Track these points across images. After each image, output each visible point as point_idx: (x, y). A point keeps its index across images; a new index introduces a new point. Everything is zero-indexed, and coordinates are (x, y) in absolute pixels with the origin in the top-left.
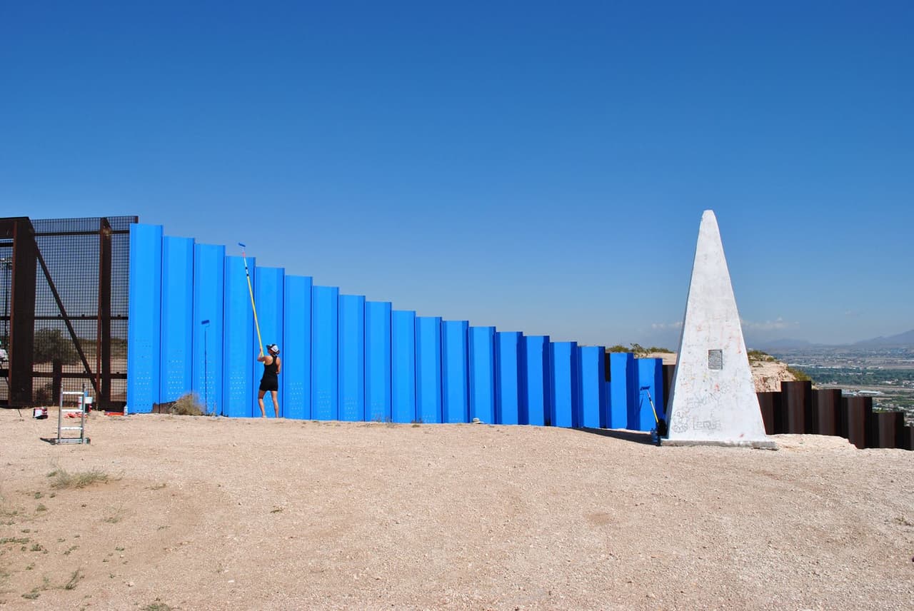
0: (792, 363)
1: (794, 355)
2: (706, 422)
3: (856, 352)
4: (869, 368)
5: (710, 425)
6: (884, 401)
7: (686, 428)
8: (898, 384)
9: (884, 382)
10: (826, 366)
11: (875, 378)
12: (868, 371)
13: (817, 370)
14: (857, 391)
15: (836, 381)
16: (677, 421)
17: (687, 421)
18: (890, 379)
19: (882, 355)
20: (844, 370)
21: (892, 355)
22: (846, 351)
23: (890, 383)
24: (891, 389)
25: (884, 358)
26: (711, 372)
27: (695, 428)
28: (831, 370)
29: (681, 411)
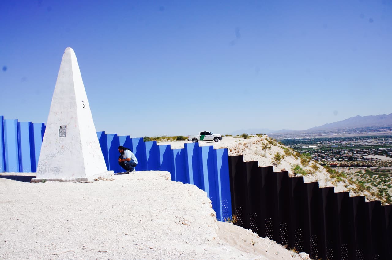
0: (286, 138)
1: (287, 135)
2: (55, 167)
3: (308, 133)
4: (312, 138)
5: (57, 169)
6: (318, 149)
7: (44, 172)
8: (322, 143)
9: (317, 143)
10: (298, 138)
11: (314, 141)
12: (312, 139)
13: (295, 140)
14: (308, 146)
15: (301, 143)
16: (40, 167)
17: (46, 167)
18: (320, 141)
19: (317, 133)
20: (303, 139)
21: (320, 133)
22: (304, 133)
23: (319, 143)
24: (320, 144)
25: (317, 134)
26: (60, 138)
27: (50, 171)
28: (299, 139)
29: (43, 162)
